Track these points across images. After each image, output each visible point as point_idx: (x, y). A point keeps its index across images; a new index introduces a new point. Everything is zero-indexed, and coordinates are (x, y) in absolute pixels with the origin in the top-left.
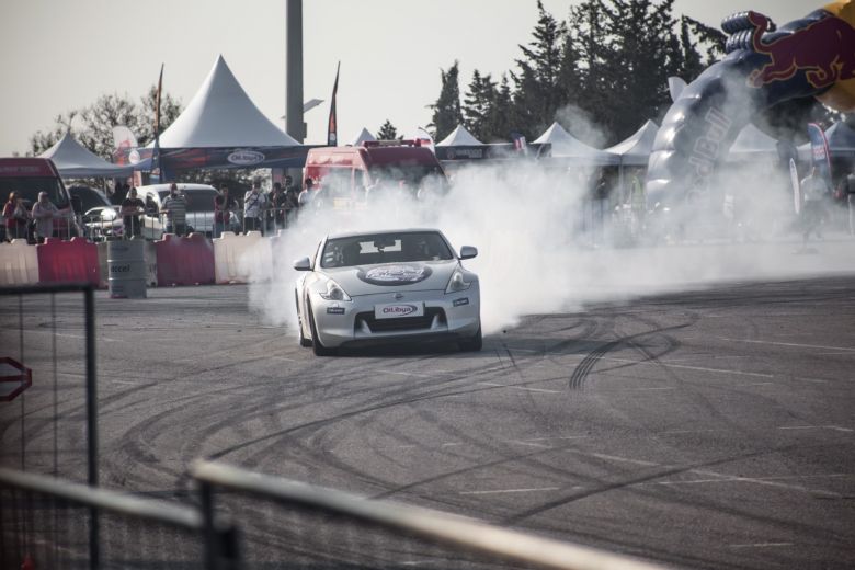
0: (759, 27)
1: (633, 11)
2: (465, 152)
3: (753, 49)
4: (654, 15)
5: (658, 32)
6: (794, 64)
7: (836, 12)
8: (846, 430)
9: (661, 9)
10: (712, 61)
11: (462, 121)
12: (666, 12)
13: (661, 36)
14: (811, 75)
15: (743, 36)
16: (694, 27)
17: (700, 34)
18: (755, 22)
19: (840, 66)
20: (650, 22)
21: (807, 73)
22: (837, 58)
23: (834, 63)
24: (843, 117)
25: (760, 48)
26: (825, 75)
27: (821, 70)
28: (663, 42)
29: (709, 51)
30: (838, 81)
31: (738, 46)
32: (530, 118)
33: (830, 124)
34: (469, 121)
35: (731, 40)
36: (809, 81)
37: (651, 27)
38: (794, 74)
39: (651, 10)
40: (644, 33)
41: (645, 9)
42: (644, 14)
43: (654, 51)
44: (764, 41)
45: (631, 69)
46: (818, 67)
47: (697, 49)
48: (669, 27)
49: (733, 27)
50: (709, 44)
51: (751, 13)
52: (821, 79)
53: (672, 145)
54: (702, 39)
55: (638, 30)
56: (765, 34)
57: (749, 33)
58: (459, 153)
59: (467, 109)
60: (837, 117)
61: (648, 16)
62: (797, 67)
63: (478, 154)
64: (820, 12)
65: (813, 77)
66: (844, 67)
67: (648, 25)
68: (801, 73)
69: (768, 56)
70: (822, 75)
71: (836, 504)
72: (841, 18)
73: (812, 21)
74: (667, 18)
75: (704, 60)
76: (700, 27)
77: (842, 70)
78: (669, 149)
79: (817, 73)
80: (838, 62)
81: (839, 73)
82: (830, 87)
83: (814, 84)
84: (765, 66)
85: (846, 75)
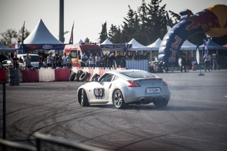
1: (155, 8)
2: (108, 46)
3: (188, 20)
4: (160, 10)
5: (161, 14)
6: (199, 24)
7: (210, 10)
9: (162, 8)
10: (176, 23)
11: (108, 37)
12: (164, 9)
13: (162, 15)
15: (185, 16)
16: (171, 13)
17: (173, 15)
18: (188, 12)
19: (211, 24)
20: (159, 11)
21: (202, 26)
22: (210, 22)
24: (211, 38)
25: (190, 19)
26: (207, 27)
27: (206, 26)
28: (162, 17)
29: (175, 20)
30: (211, 28)
31: (184, 19)
32: (126, 37)
33: (208, 40)
34: (110, 38)
35: (182, 17)
36: (203, 28)
37: (160, 13)
38: (199, 27)
39: (159, 8)
40: (158, 15)
41: (158, 8)
42: (158, 9)
43: (160, 19)
44: (191, 18)
45: (154, 24)
46: (205, 25)
47: (172, 19)
48: (164, 13)
49: (182, 13)
50: (175, 18)
51: (187, 10)
52: (206, 28)
53: (166, 45)
54: (173, 17)
55: (156, 14)
56: (191, 16)
57: (187, 15)
58: (107, 46)
59: (109, 34)
60: (210, 38)
61: (159, 10)
63: (112, 47)
64: (206, 10)
65: (204, 27)
67: (159, 12)
68: (201, 26)
69: (192, 21)
73: (203, 12)
74: (164, 10)
75: (174, 22)
76: (173, 13)
78: (165, 46)
79: (205, 26)
80: (211, 23)
81: (211, 26)
82: (208, 30)
83: (204, 29)
84: (191, 24)
85: (213, 27)
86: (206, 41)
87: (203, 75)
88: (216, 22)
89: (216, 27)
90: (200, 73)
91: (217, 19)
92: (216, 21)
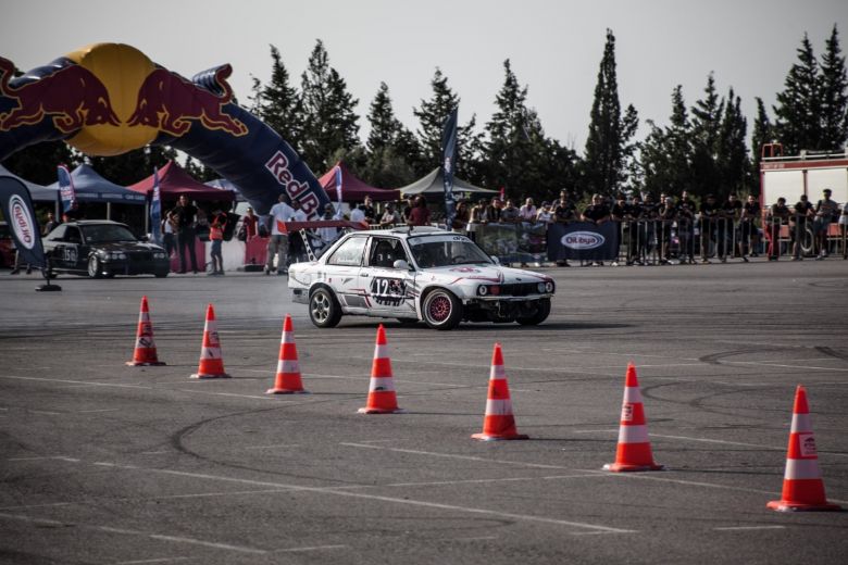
0: (6, 71)
6: (41, 109)
7: (77, 60)
8: (74, 460)
14: (57, 120)
18: (4, 67)
19: (85, 113)
21: (54, 118)
22: (82, 104)
23: (79, 109)
24: (87, 160)
25: (7, 92)
26: (72, 120)
27: (68, 116)
30: (84, 126)
36: (56, 126)
38: (42, 118)
44: (11, 85)
46: (65, 113)
52: (68, 124)
56: (13, 78)
60: (81, 160)
62: (44, 113)
64: (63, 61)
65: (61, 123)
66: (90, 113)
68: (48, 118)
69: (16, 101)
70: (68, 120)
71: (57, 531)
72: (83, 66)
73: (56, 69)
77: (88, 116)
79: (64, 119)
80: (83, 109)
81: (85, 119)
82: (77, 132)
83: (60, 128)
84: (13, 110)
85: (92, 121)
86: (70, 172)
87: (58, 289)
88: (102, 103)
89: (102, 122)
90: (45, 283)
91: (105, 95)
92: (101, 100)
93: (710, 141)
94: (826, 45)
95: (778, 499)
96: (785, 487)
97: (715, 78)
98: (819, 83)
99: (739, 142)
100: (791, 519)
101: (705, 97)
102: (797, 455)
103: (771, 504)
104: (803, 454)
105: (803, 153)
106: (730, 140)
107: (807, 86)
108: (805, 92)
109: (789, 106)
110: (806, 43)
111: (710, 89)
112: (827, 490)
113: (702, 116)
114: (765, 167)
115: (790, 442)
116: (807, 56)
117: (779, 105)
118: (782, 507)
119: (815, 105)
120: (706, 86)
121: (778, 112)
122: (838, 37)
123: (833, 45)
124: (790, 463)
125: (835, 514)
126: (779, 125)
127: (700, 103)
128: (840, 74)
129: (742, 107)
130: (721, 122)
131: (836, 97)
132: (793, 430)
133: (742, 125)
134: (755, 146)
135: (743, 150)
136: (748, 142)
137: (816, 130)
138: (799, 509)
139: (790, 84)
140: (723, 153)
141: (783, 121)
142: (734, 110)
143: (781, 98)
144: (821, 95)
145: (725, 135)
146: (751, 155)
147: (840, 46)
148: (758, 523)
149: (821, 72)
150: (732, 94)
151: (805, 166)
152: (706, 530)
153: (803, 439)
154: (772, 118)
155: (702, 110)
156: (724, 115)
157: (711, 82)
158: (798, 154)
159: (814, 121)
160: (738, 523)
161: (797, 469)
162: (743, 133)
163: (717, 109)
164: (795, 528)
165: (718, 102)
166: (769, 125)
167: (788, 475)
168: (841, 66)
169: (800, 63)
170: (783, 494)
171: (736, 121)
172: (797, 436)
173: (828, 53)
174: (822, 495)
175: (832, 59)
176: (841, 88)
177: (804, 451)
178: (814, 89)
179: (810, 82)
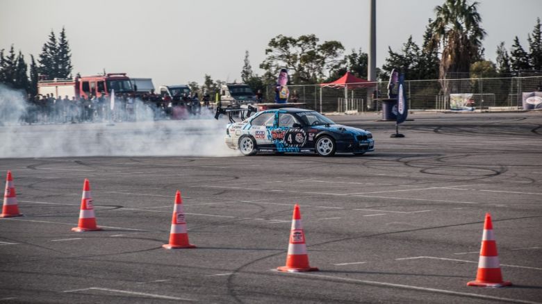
93: (13, 73)
94: (60, 35)
95: (76, 226)
96: (80, 222)
97: (14, 47)
98: (58, 50)
99: (24, 73)
100: (83, 235)
101: (10, 55)
102: (85, 208)
103: (74, 229)
104: (88, 208)
105: (55, 79)
106: (20, 72)
107: (53, 51)
108: (52, 53)
109: (44, 59)
110: (52, 33)
111: (12, 52)
112: (97, 222)
113: (8, 62)
114: (39, 85)
115: (82, 203)
116: (53, 39)
117: (40, 59)
118: (78, 230)
119: (56, 59)
120: (10, 50)
121: (40, 62)
122: (65, 31)
123: (63, 35)
124: (82, 212)
125: (100, 232)
126: (41, 67)
127: (8, 57)
128: (66, 47)
129: (24, 59)
130: (17, 65)
131: (65, 56)
132: (83, 197)
133: (25, 66)
134: (31, 76)
135: (26, 77)
136: (28, 73)
137: (57, 70)
138: (86, 231)
139: (45, 50)
140: (18, 79)
141: (43, 65)
142: (21, 60)
143: (41, 56)
144: (59, 55)
145: (18, 71)
146: (29, 79)
147: (66, 35)
148: (69, 237)
149: (59, 46)
150: (20, 53)
151: (56, 85)
152: (48, 241)
153: (87, 201)
154: (38, 65)
155: (8, 59)
156: (18, 62)
157: (12, 48)
158: (53, 79)
159: (56, 66)
160: (61, 237)
161: (85, 214)
162: (26, 70)
163: (15, 60)
164: (86, 239)
165: (16, 57)
166: (36, 67)
167: (81, 216)
168: (66, 43)
169: (50, 41)
170: (79, 225)
171: (23, 65)
172: (85, 200)
173: (61, 38)
174: (95, 224)
175: (63, 40)
176: (67, 52)
177: (88, 206)
178: (56, 52)
179: (54, 49)
